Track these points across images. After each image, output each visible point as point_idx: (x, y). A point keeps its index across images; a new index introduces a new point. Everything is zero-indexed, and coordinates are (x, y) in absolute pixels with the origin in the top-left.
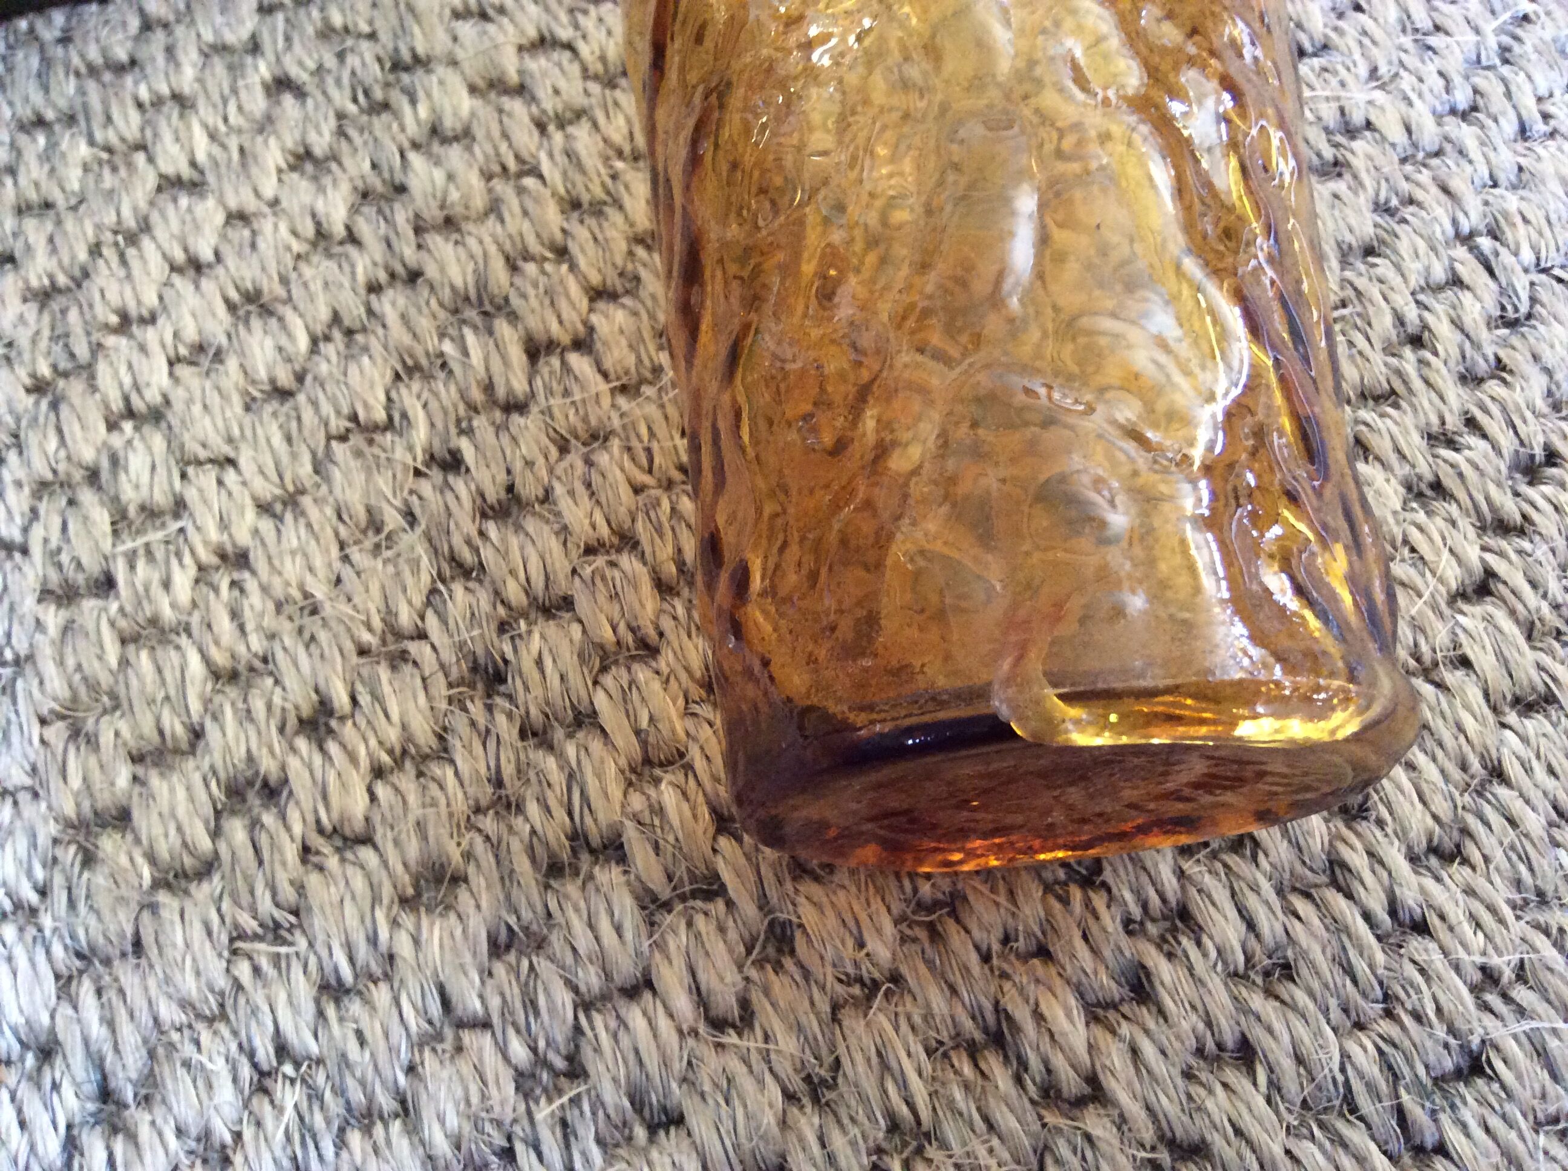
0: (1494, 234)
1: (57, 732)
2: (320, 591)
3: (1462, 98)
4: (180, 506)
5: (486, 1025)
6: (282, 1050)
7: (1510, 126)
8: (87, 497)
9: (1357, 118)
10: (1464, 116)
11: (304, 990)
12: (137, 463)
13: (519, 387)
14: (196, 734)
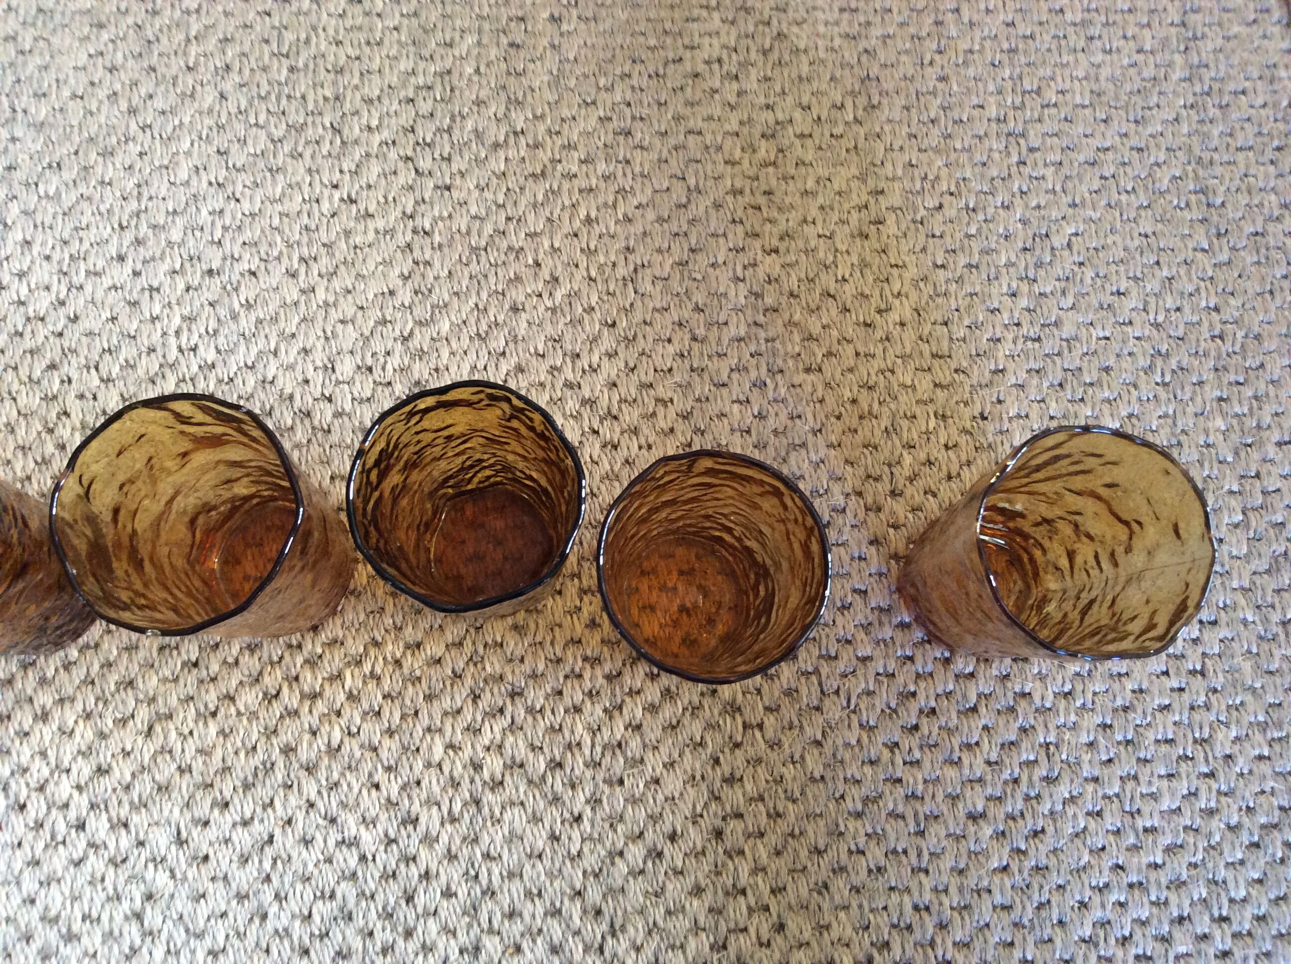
1: (607, 826)
2: (677, 795)
4: (642, 761)
5: (704, 930)
6: (655, 923)
8: (618, 751)
11: (662, 911)
12: (632, 743)
13: (739, 739)
14: (642, 833)
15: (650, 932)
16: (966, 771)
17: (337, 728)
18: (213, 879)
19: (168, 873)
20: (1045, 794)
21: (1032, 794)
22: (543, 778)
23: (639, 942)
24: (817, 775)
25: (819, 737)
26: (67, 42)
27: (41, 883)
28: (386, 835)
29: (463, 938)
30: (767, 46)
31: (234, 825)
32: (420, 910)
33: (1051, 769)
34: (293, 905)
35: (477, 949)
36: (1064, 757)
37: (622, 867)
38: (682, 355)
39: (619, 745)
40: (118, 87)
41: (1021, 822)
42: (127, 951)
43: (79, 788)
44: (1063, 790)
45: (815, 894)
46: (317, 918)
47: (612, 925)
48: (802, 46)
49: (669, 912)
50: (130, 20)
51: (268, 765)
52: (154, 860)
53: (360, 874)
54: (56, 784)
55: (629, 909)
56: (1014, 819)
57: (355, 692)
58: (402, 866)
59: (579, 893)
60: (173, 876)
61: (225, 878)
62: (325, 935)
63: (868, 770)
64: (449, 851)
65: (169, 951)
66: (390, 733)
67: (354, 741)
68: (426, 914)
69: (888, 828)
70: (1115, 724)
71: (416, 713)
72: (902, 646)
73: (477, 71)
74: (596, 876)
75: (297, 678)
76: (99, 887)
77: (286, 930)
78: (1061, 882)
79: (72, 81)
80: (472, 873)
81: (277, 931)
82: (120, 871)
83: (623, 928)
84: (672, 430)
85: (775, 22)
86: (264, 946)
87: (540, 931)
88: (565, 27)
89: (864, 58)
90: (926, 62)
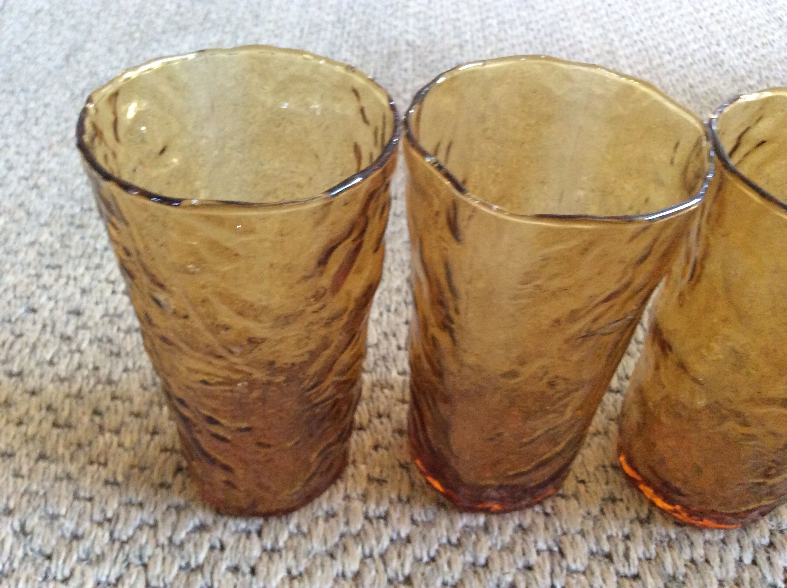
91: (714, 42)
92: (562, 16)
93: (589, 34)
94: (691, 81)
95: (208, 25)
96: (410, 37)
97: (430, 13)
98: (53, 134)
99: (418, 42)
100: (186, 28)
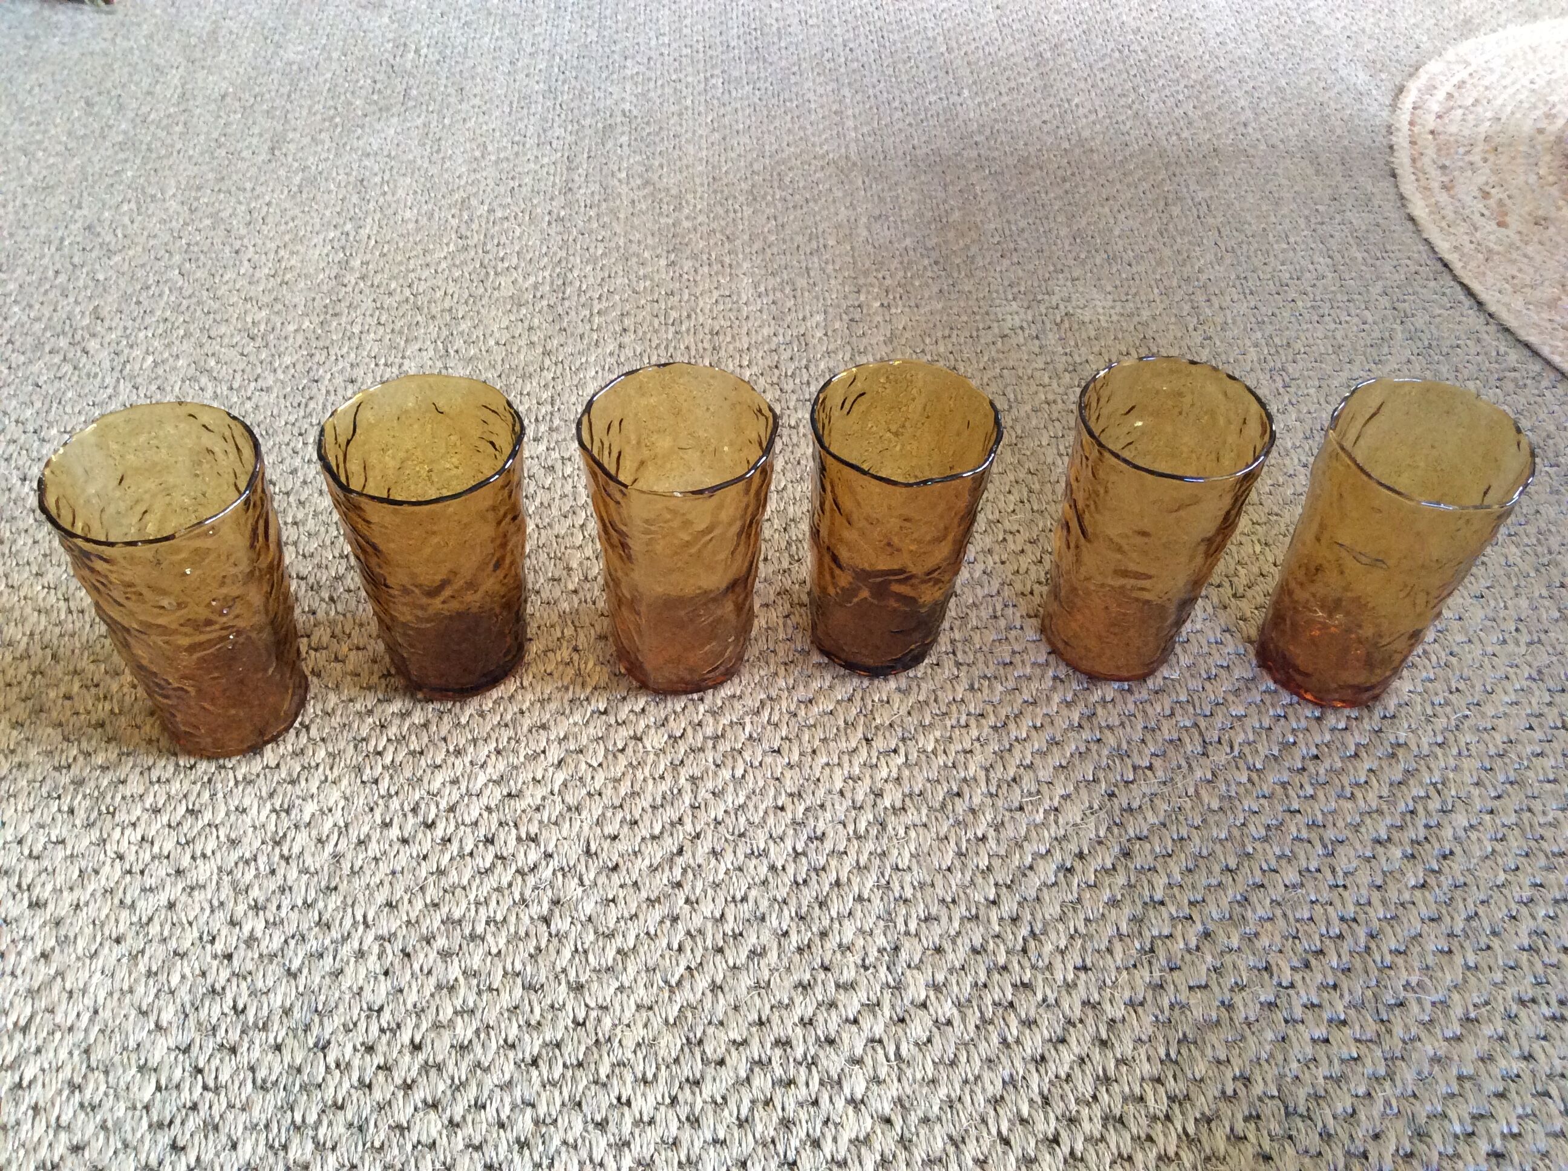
0: (1443, 784)
3: (1440, 740)
4: (1039, 792)
6: (1076, 931)
7: (1455, 751)
8: (1013, 785)
9: (1401, 741)
10: (1439, 745)
12: (1025, 780)
13: (1131, 778)
14: (1048, 851)
15: (1072, 937)
16: (1361, 803)
17: (740, 761)
18: (621, 886)
19: (576, 880)
20: (1445, 823)
21: (1432, 823)
22: (943, 806)
23: (1062, 946)
24: (1215, 805)
25: (1209, 776)
26: (493, 313)
27: (445, 891)
28: (794, 849)
29: (881, 941)
30: (1058, 320)
31: (643, 839)
32: (834, 914)
33: (1444, 802)
34: (707, 908)
35: (896, 949)
36: (1453, 793)
37: (1034, 881)
38: (1022, 502)
39: (1014, 780)
40: (535, 339)
41: (1427, 846)
42: (532, 951)
43: (489, 809)
44: (1461, 820)
45: (1236, 906)
46: (730, 917)
47: (1032, 931)
48: (1087, 319)
49: (1087, 920)
50: (545, 303)
51: (675, 791)
52: (562, 869)
53: (770, 879)
54: (468, 805)
55: (1048, 917)
56: (1419, 843)
57: (755, 735)
58: (813, 875)
59: (994, 902)
60: (582, 884)
61: (635, 883)
62: (738, 936)
63: (1262, 801)
64: (858, 862)
65: (576, 950)
66: (790, 766)
67: (757, 772)
68: (840, 918)
69: (1296, 849)
70: (1494, 766)
71: (814, 752)
72: (1273, 705)
73: (826, 335)
74: (1008, 887)
75: (700, 724)
76: (506, 892)
77: (700, 931)
78: (1483, 897)
79: (497, 335)
80: (883, 882)
81: (689, 933)
82: (527, 878)
83: (1045, 932)
84: (1022, 551)
85: (1062, 307)
86: (676, 946)
87: (959, 933)
88: (893, 311)
89: (1139, 327)
90: (1191, 327)
91: (955, 91)
92: (795, 69)
93: (820, 90)
94: (916, 142)
95: (411, 103)
96: (627, 106)
97: (648, 74)
98: (284, 233)
99: (635, 112)
100: (388, 109)
